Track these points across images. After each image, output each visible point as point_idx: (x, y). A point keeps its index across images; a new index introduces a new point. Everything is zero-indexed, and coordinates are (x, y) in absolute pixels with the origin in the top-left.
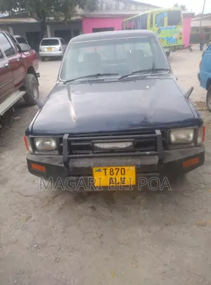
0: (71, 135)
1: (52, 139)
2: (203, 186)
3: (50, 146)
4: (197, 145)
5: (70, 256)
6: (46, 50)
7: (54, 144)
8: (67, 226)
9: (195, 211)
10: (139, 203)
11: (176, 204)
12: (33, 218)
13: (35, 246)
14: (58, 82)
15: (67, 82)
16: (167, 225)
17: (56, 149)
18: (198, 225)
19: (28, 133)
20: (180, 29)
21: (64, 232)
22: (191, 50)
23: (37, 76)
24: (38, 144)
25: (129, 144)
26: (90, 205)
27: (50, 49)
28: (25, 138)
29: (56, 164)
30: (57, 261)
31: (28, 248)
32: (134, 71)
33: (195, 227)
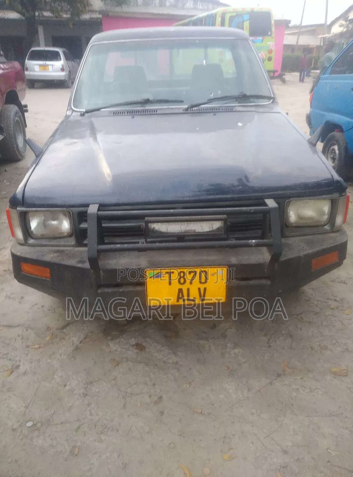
0: (102, 206)
1: (61, 216)
2: (333, 304)
3: (57, 228)
4: (335, 230)
5: (101, 441)
6: (37, 68)
7: (66, 225)
8: (91, 383)
9: (326, 348)
10: (224, 336)
11: (291, 336)
12: (22, 369)
13: (29, 424)
14: (69, 113)
15: (87, 112)
16: (279, 375)
17: (70, 235)
18: (335, 373)
19: (15, 202)
20: (270, 42)
21: (85, 395)
22: (284, 81)
23: (23, 109)
24: (34, 224)
25: (217, 225)
26: (133, 341)
27: (44, 67)
28: (8, 213)
29: (72, 262)
30: (75, 452)
31: (14, 430)
32: (212, 96)
33: (329, 377)
